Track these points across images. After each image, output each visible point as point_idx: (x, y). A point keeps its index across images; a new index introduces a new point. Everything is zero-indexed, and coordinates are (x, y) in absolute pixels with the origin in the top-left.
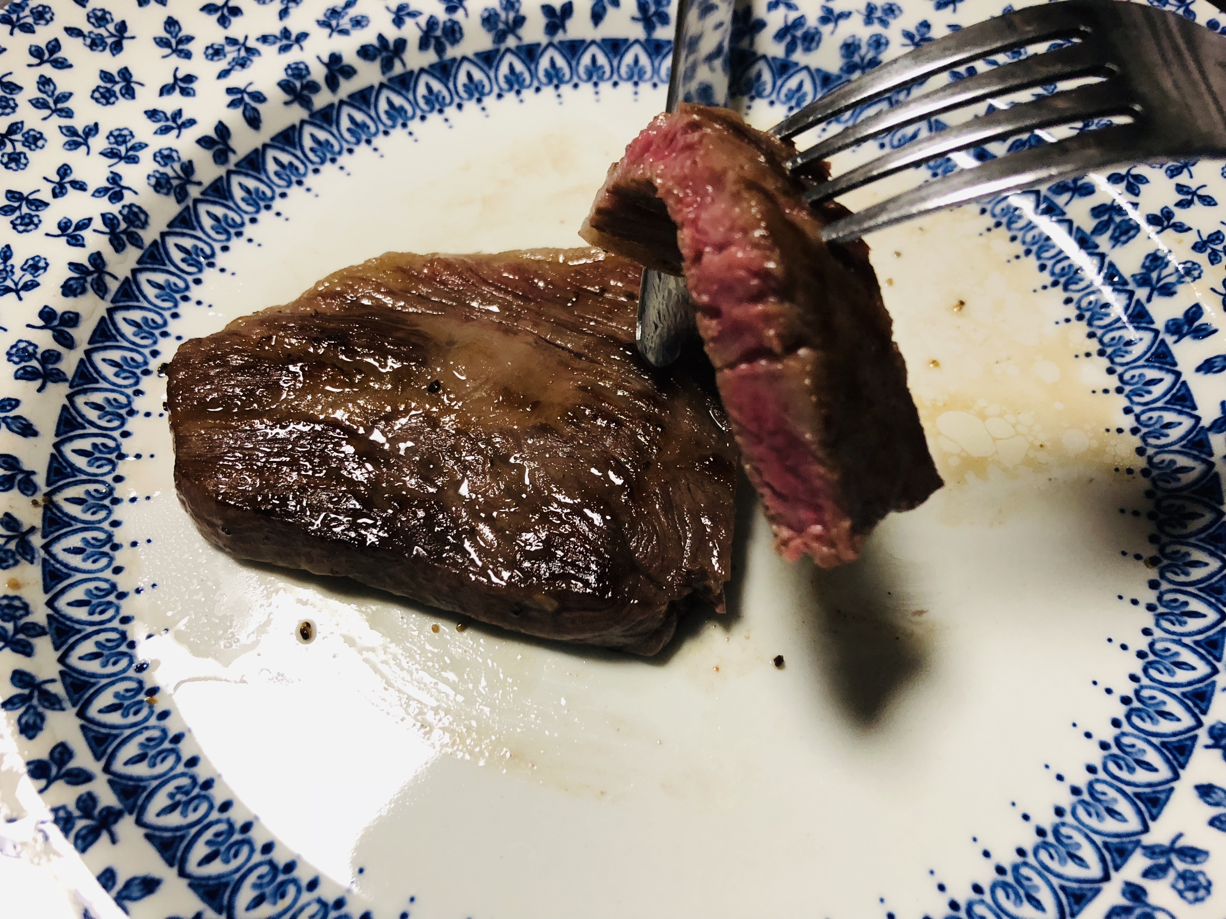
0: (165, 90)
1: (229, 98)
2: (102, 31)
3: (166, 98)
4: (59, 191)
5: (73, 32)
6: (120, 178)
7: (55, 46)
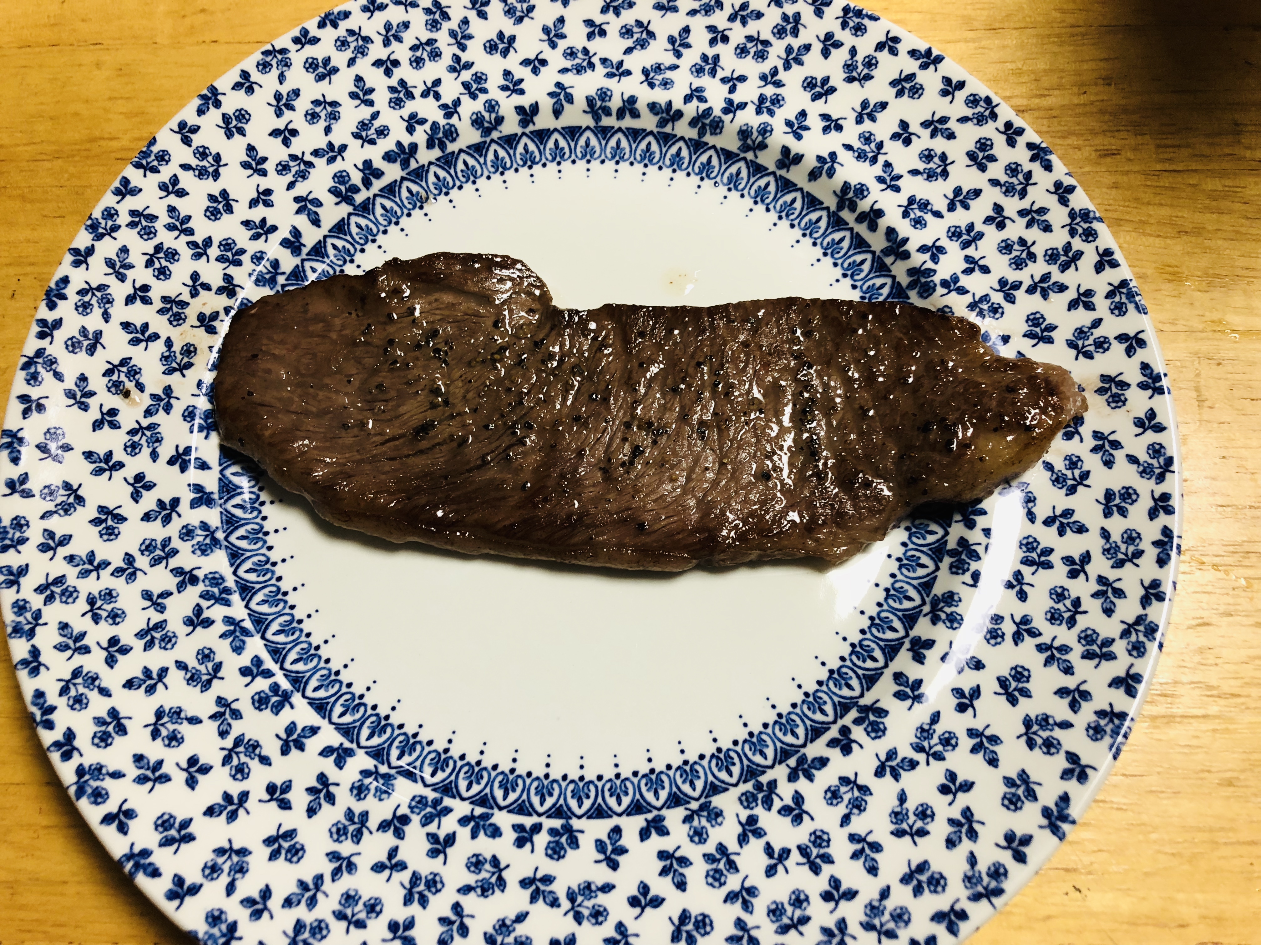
0: (253, 203)
1: (296, 206)
2: (204, 163)
3: (254, 210)
4: (194, 294)
5: (186, 167)
6: (232, 278)
7: (175, 180)
